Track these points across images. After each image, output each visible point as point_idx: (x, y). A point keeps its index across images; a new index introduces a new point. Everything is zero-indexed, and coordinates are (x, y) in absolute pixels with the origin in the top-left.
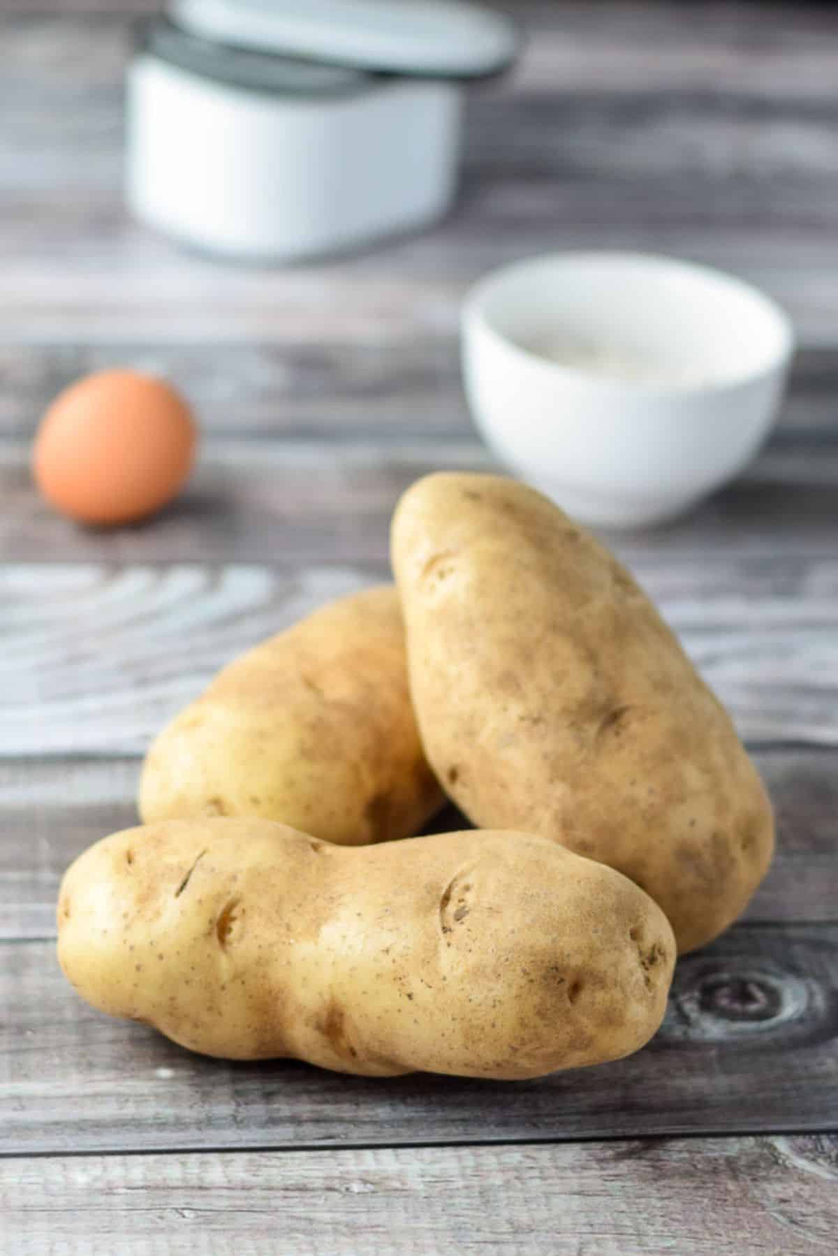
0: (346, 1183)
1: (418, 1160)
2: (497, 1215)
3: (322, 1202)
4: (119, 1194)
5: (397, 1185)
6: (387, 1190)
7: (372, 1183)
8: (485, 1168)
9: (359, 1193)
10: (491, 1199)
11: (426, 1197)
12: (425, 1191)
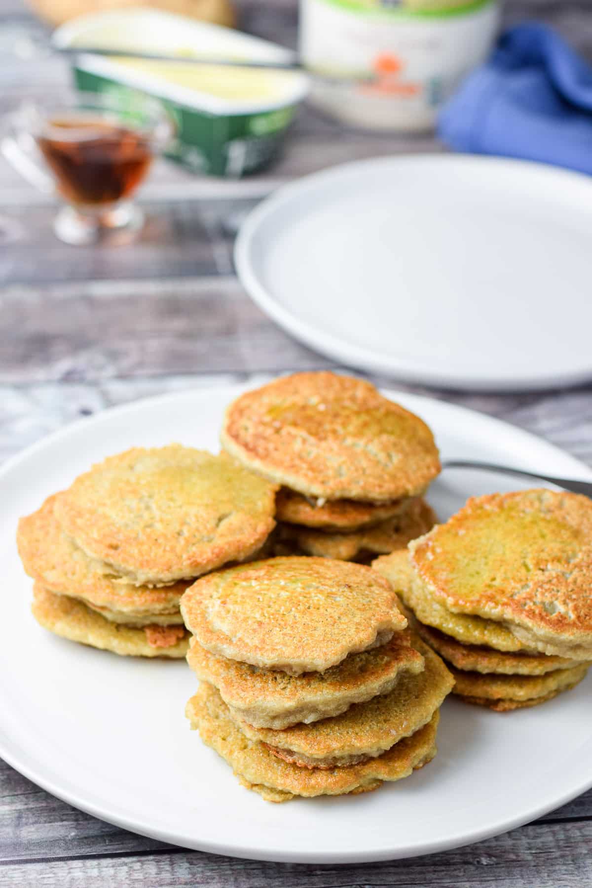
0: (478, 858)
1: (524, 836)
2: (588, 878)
3: (461, 874)
4: (317, 875)
5: (513, 857)
6: (507, 861)
7: (495, 857)
8: (573, 841)
9: (486, 865)
10: (582, 865)
11: (534, 866)
12: (534, 861)
